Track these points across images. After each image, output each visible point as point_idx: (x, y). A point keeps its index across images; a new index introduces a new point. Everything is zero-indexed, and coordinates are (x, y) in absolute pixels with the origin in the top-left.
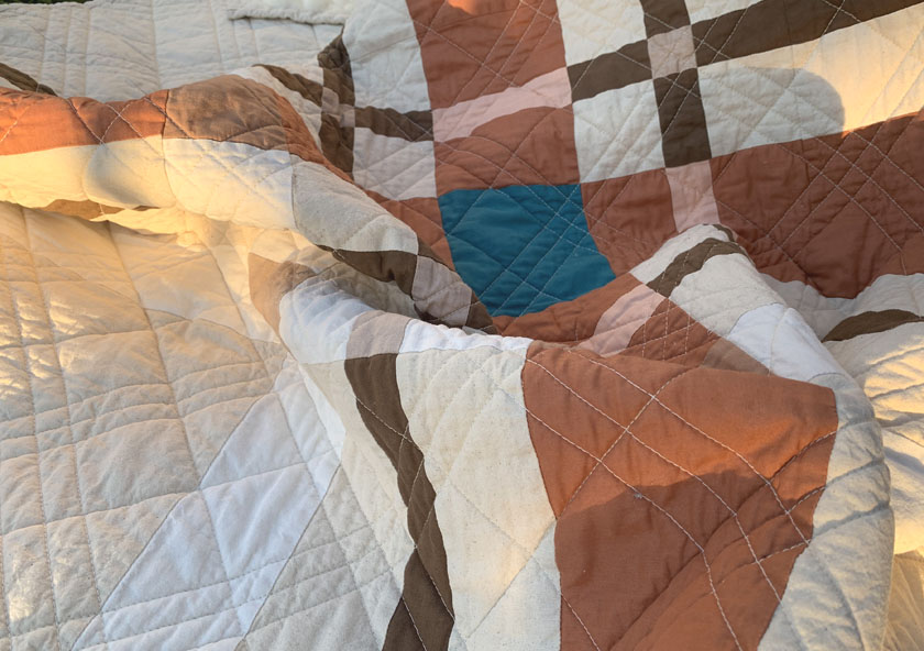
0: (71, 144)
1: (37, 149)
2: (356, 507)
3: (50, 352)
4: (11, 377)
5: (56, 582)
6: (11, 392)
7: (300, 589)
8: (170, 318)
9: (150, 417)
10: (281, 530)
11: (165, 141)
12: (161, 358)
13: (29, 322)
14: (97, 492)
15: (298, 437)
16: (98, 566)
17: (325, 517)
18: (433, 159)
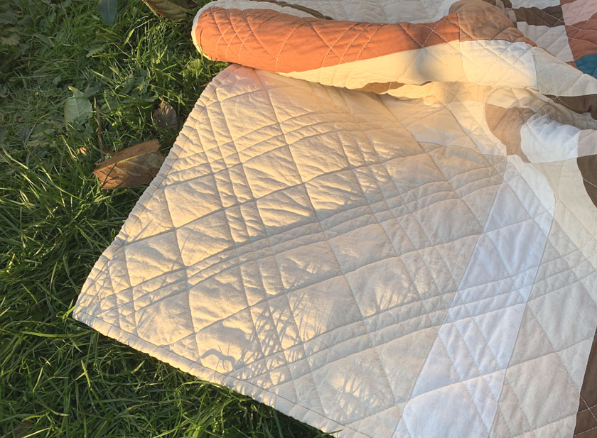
0: (405, 50)
1: (383, 55)
2: (568, 240)
3: (382, 168)
4: (368, 182)
5: (434, 276)
6: (372, 190)
7: (549, 280)
8: (435, 146)
9: (446, 198)
10: (531, 253)
11: (461, 43)
12: (438, 168)
13: (366, 153)
14: (435, 235)
15: (526, 205)
16: (451, 269)
17: (551, 246)
18: (566, 38)
